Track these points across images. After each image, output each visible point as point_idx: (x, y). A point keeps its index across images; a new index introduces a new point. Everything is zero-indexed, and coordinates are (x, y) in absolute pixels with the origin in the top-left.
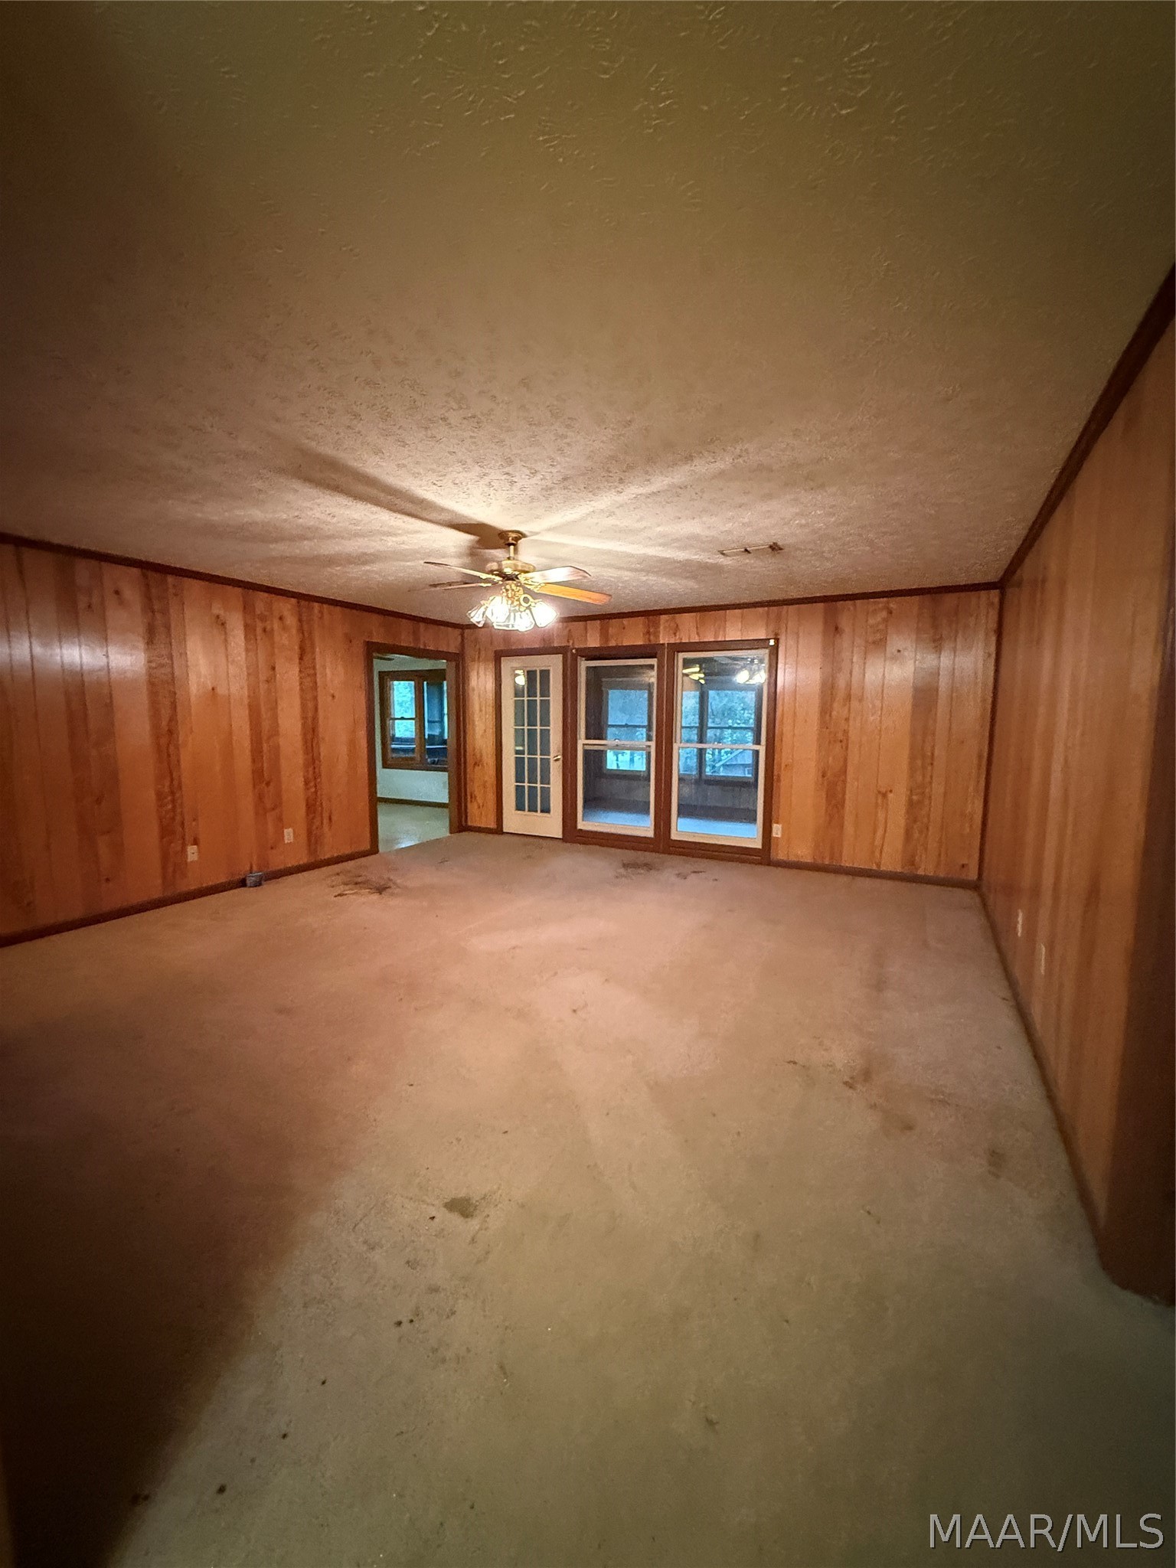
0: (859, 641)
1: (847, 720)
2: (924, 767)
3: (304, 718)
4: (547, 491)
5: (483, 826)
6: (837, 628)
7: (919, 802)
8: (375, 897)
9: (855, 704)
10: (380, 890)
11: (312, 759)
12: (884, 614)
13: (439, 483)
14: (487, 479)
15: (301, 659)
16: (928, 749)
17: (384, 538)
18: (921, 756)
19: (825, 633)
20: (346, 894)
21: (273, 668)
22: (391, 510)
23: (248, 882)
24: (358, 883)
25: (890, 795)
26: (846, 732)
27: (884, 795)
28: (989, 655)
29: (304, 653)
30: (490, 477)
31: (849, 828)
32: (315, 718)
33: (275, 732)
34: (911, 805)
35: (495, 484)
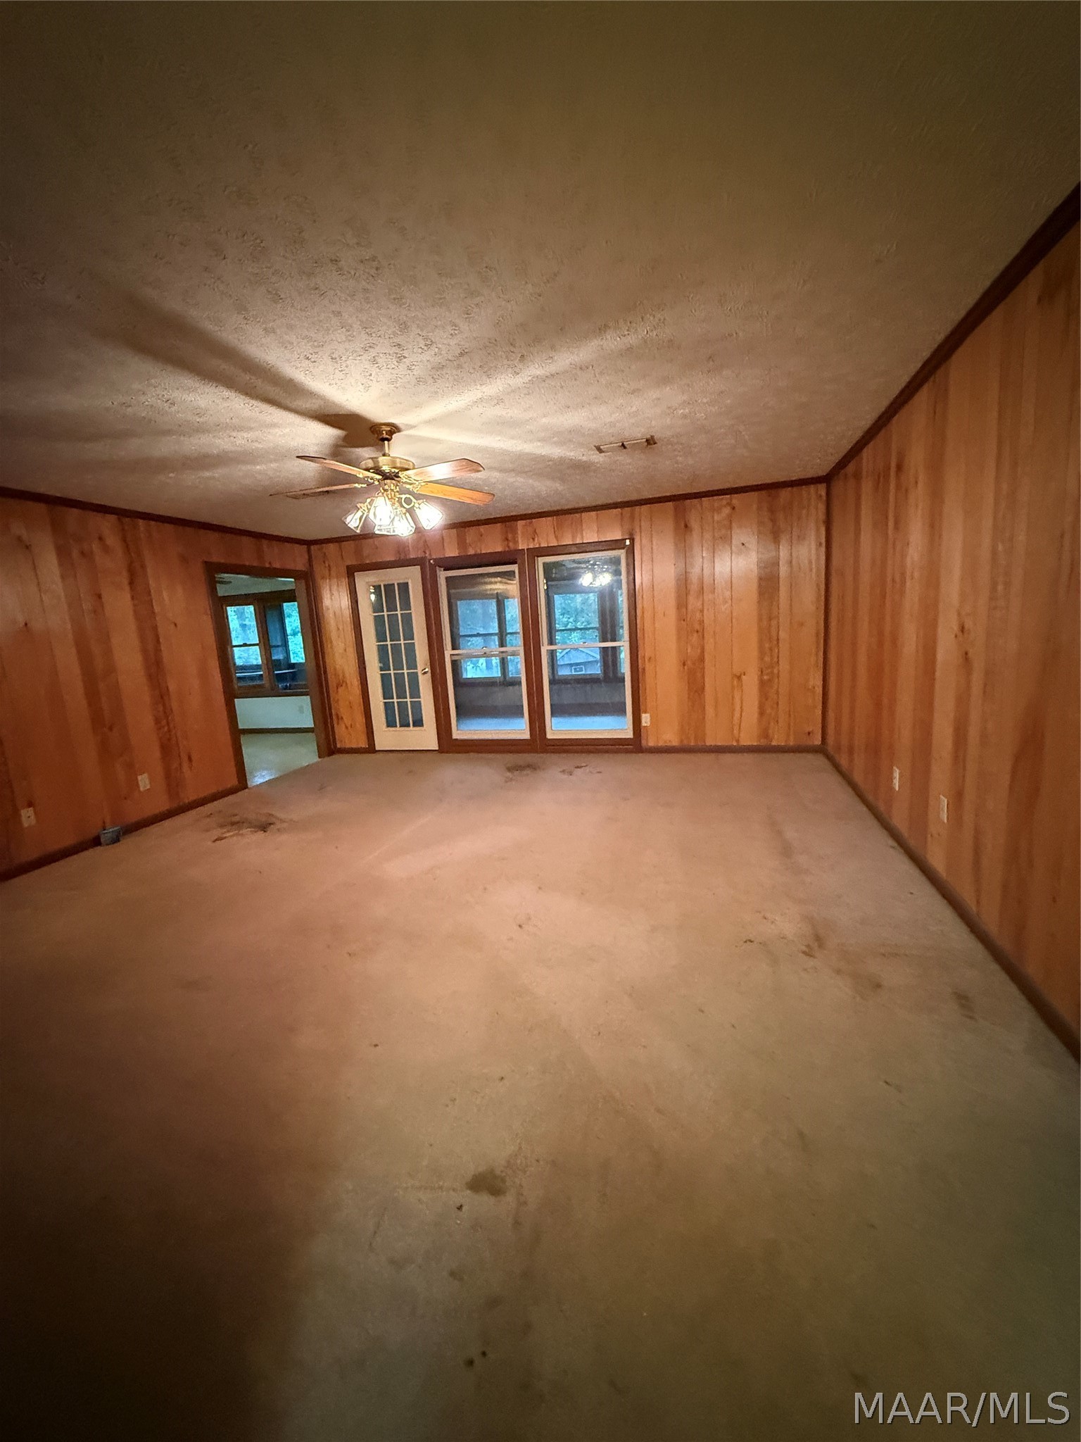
0: (708, 536)
1: (702, 611)
2: (771, 649)
3: (144, 651)
4: (439, 369)
5: (354, 746)
6: (686, 526)
7: (770, 680)
8: (261, 835)
9: (708, 597)
10: (264, 828)
11: (161, 695)
12: (727, 511)
13: (313, 357)
14: (373, 353)
15: (131, 583)
16: (774, 634)
17: (234, 434)
18: (768, 639)
19: (676, 529)
20: (225, 838)
21: (100, 596)
22: (247, 394)
23: (102, 840)
24: (236, 824)
25: (743, 677)
26: (702, 622)
27: (739, 678)
28: (821, 544)
29: (135, 576)
30: (378, 349)
31: (710, 711)
32: (158, 650)
33: (111, 669)
34: (762, 684)
35: (381, 361)
